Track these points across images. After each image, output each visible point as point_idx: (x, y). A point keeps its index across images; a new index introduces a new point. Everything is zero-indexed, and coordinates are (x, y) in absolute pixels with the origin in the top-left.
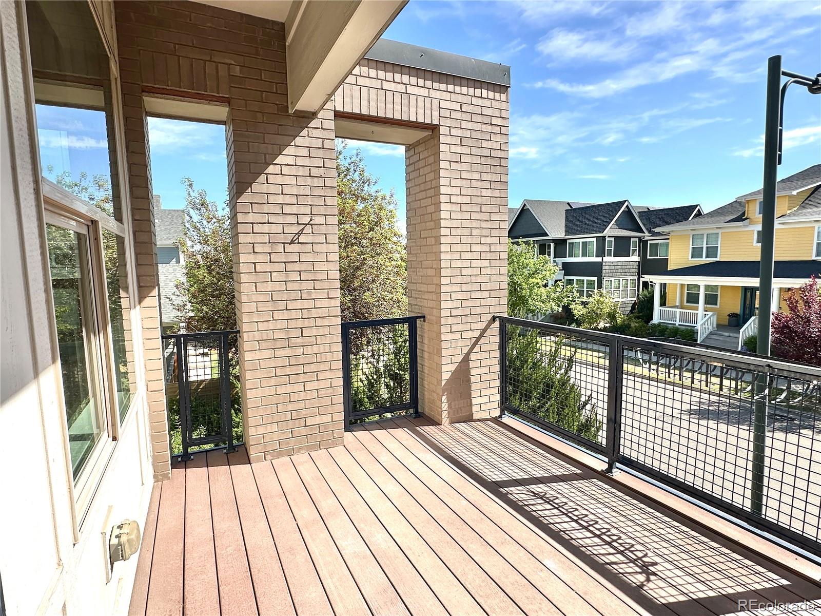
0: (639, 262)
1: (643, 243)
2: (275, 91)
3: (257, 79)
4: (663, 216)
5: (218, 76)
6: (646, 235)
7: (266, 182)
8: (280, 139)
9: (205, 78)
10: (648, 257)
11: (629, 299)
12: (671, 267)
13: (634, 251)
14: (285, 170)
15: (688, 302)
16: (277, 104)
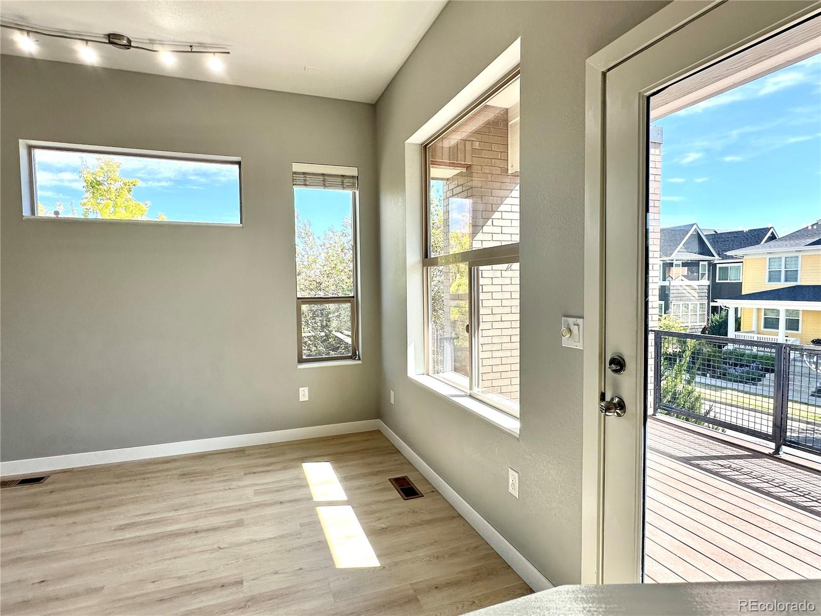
0: (709, 286)
1: (712, 266)
2: (500, 158)
3: (489, 150)
4: (733, 239)
5: (465, 150)
6: (716, 259)
7: (491, 225)
8: (502, 193)
9: (457, 151)
10: (717, 281)
11: (698, 324)
12: (745, 292)
13: (703, 275)
14: (505, 215)
15: (765, 327)
16: (500, 167)
